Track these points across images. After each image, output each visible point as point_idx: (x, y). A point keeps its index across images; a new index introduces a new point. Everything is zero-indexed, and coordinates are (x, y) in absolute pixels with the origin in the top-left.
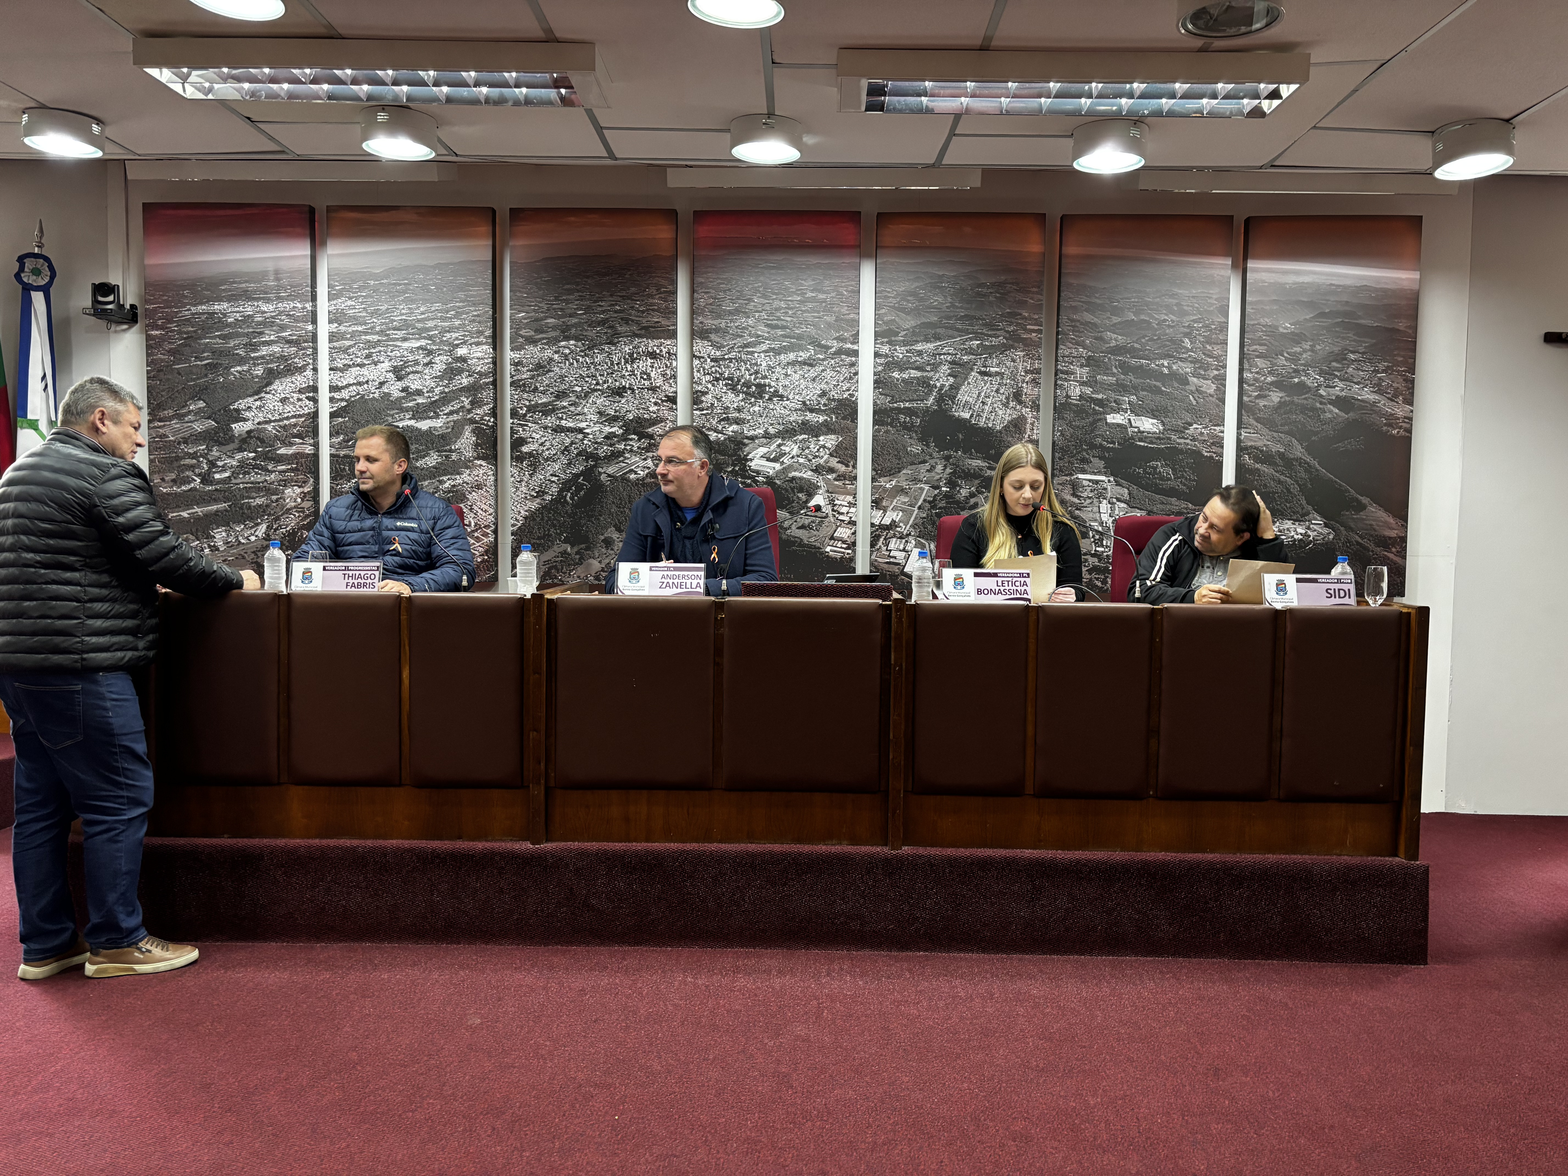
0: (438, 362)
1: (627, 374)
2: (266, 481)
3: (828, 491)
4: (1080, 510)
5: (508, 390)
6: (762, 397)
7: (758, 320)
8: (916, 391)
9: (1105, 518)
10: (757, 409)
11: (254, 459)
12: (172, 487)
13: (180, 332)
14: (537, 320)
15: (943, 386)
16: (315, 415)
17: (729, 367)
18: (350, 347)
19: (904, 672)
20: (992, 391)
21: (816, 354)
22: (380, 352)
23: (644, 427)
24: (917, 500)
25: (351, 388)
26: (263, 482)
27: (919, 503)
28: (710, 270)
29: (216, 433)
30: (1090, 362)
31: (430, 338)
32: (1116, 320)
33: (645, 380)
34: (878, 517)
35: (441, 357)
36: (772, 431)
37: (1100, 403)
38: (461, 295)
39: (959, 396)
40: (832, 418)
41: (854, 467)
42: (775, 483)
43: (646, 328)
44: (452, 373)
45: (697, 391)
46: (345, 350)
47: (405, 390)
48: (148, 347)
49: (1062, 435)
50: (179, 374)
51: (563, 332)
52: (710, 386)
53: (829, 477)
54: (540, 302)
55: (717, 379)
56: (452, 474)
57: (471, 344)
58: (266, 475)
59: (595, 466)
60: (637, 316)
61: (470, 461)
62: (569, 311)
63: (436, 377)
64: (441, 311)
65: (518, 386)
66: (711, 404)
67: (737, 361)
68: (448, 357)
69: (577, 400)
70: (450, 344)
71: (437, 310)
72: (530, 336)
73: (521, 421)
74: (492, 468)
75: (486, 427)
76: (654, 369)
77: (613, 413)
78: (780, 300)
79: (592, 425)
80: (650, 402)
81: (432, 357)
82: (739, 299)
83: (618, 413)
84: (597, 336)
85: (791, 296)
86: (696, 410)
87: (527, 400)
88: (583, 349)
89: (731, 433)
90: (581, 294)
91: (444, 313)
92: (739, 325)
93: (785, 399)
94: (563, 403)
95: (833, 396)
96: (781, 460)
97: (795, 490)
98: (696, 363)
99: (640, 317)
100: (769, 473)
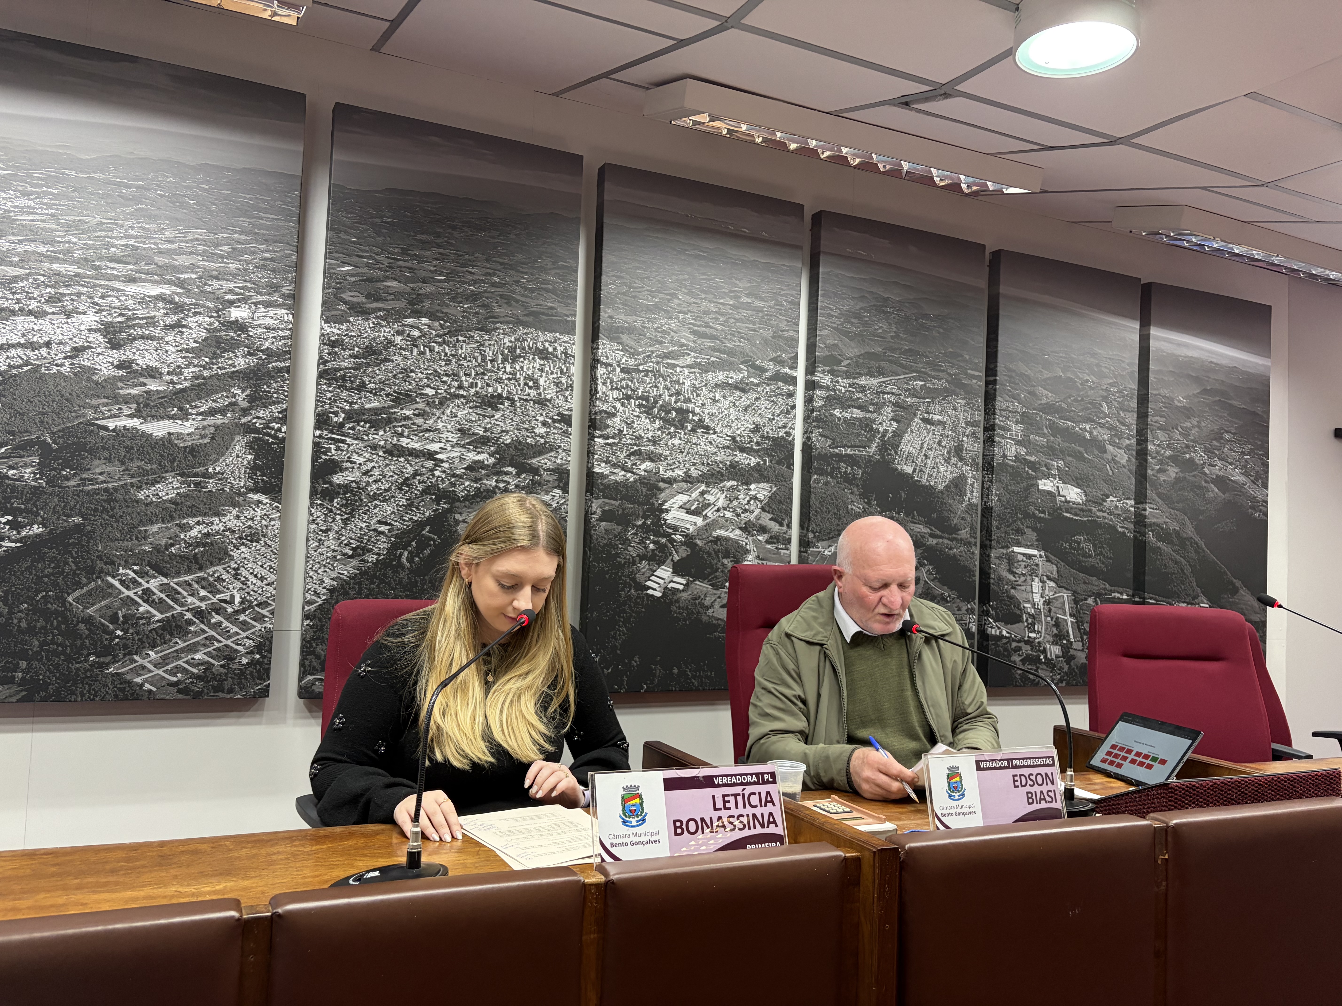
0: (192, 325)
1: (504, 377)
3: (759, 559)
4: (1013, 588)
6: (683, 427)
8: (858, 435)
9: (1037, 598)
10: (676, 441)
14: (370, 280)
15: (886, 431)
17: (643, 382)
18: (16, 279)
20: (934, 443)
21: (749, 376)
22: (79, 294)
23: (525, 456)
25: (13, 352)
30: (1025, 419)
31: (181, 284)
33: (530, 388)
35: (199, 318)
36: (694, 473)
37: (1032, 465)
38: (244, 222)
39: (902, 446)
40: (765, 461)
41: (788, 525)
42: (696, 544)
43: (534, 314)
44: (219, 348)
47: (124, 365)
49: (999, 500)
51: (411, 303)
52: (618, 405)
53: (760, 538)
54: (377, 254)
55: (628, 398)
56: (205, 515)
57: (256, 304)
59: (450, 511)
60: (523, 296)
61: (240, 494)
62: (422, 274)
63: (187, 351)
64: (203, 242)
65: (333, 379)
66: (619, 430)
67: (655, 375)
68: (212, 320)
69: (427, 409)
70: (218, 298)
71: (197, 240)
72: (358, 303)
73: (333, 433)
74: (277, 507)
75: (271, 440)
76: (544, 374)
77: (481, 433)
78: (710, 302)
79: (449, 448)
80: (537, 420)
81: (182, 315)
82: (659, 292)
83: (489, 434)
84: (463, 317)
85: (722, 298)
86: (599, 437)
87: (346, 401)
88: (441, 332)
89: (643, 473)
90: (442, 251)
91: (210, 247)
92: (659, 328)
93: (711, 432)
94: (404, 411)
95: (768, 433)
96: (704, 513)
97: (720, 556)
98: (602, 372)
99: (527, 297)
100: (688, 529)
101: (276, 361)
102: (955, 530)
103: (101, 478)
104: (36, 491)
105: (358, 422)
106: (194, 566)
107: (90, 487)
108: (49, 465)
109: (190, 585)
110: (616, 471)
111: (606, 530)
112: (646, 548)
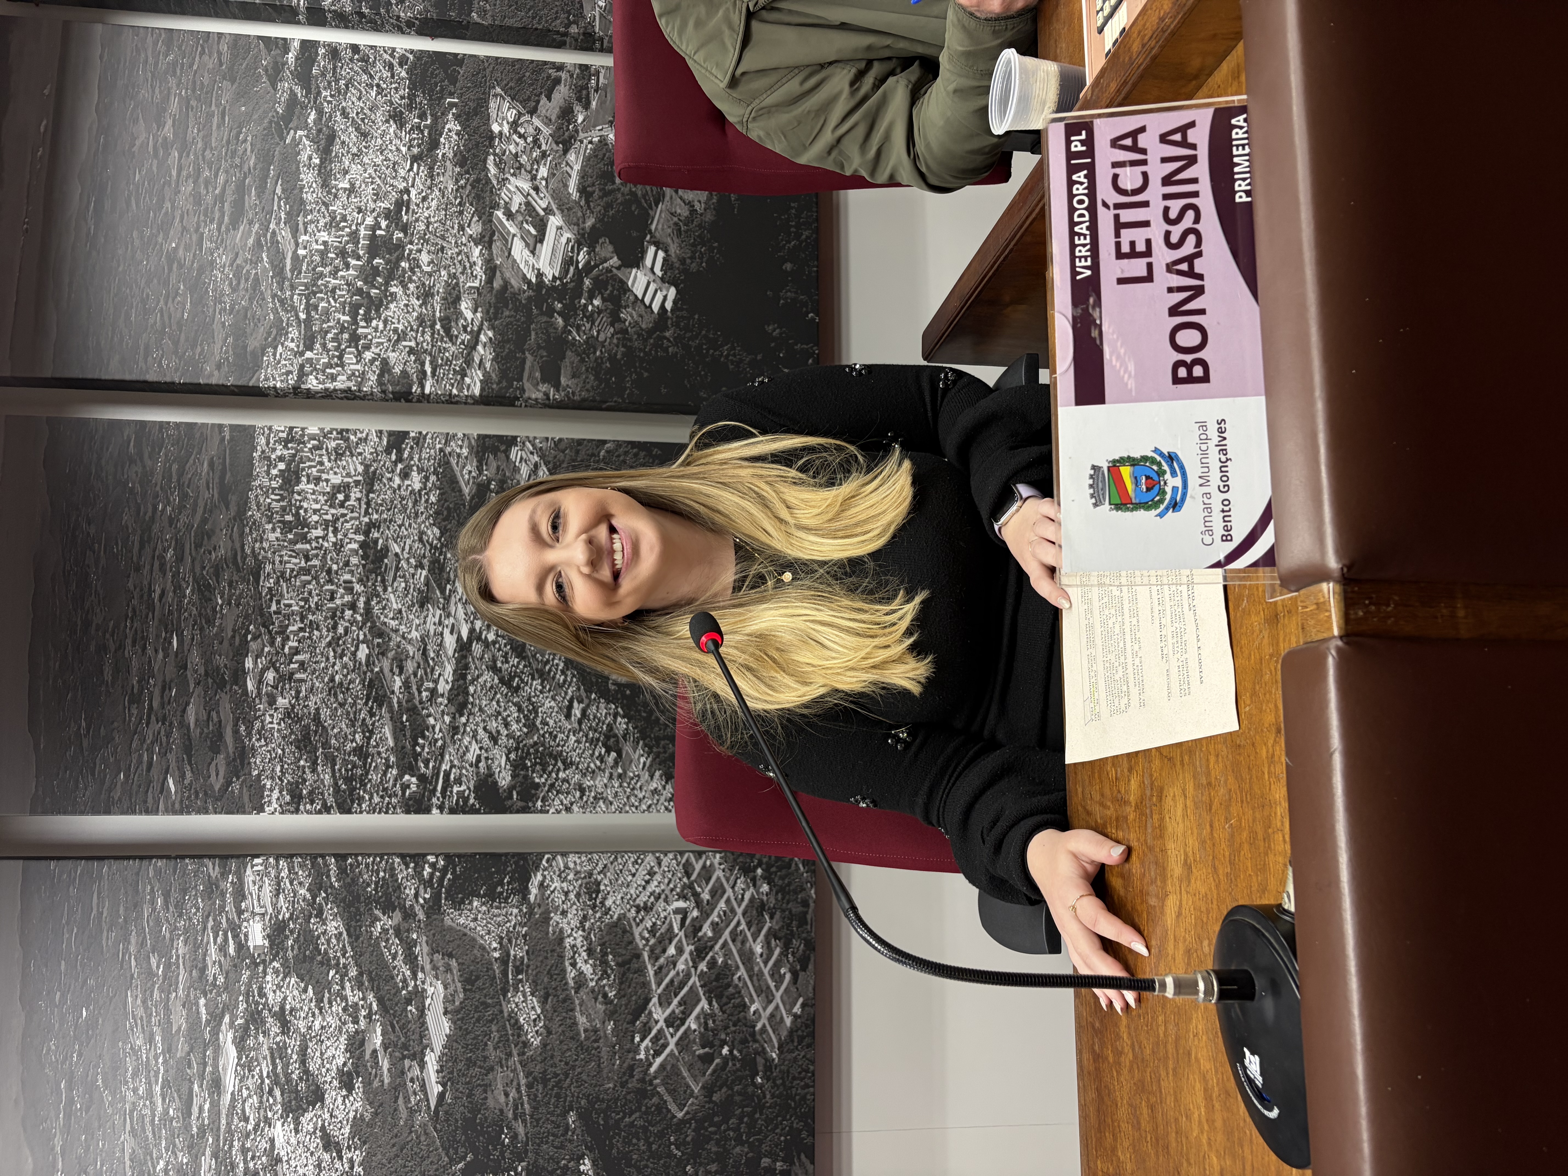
0: (279, 996)
1: (332, 538)
5: (361, 821)
6: (400, 246)
7: (220, 243)
10: (424, 258)
14: (188, 748)
17: (327, 312)
21: (306, 126)
22: (244, 1151)
23: (459, 504)
31: (216, 1019)
33: (347, 498)
35: (268, 989)
36: (475, 229)
38: (108, 938)
40: (452, 105)
42: (593, 227)
43: (224, 492)
44: (312, 959)
47: (346, 1082)
51: (221, 685)
52: (368, 355)
53: (580, 119)
54: (143, 739)
55: (355, 339)
56: (562, 957)
57: (240, 912)
60: (194, 510)
61: (531, 913)
62: (171, 671)
63: (320, 1000)
64: (148, 992)
65: (351, 794)
66: (409, 353)
67: (315, 293)
68: (270, 971)
69: (391, 655)
70: (235, 966)
71: (144, 1002)
72: (228, 764)
73: (435, 789)
74: (548, 861)
75: (449, 876)
76: (324, 476)
77: (424, 573)
78: (177, 193)
79: (452, 620)
80: (399, 487)
81: (266, 1012)
82: (166, 283)
83: (425, 562)
84: (238, 605)
85: (169, 171)
86: (423, 387)
87: (385, 774)
88: (266, 638)
89: (479, 315)
90: (129, 641)
91: (154, 983)
92: (231, 284)
93: (405, 197)
94: (396, 689)
95: (402, 98)
96: (542, 213)
97: (609, 187)
98: (315, 382)
99: (195, 505)
100: (569, 240)
101: (328, 877)
103: (513, 1094)
105: (416, 756)
106: (635, 965)
107: (526, 1106)
108: (497, 1161)
109: (660, 968)
110: (477, 360)
111: (574, 376)
112: (600, 312)
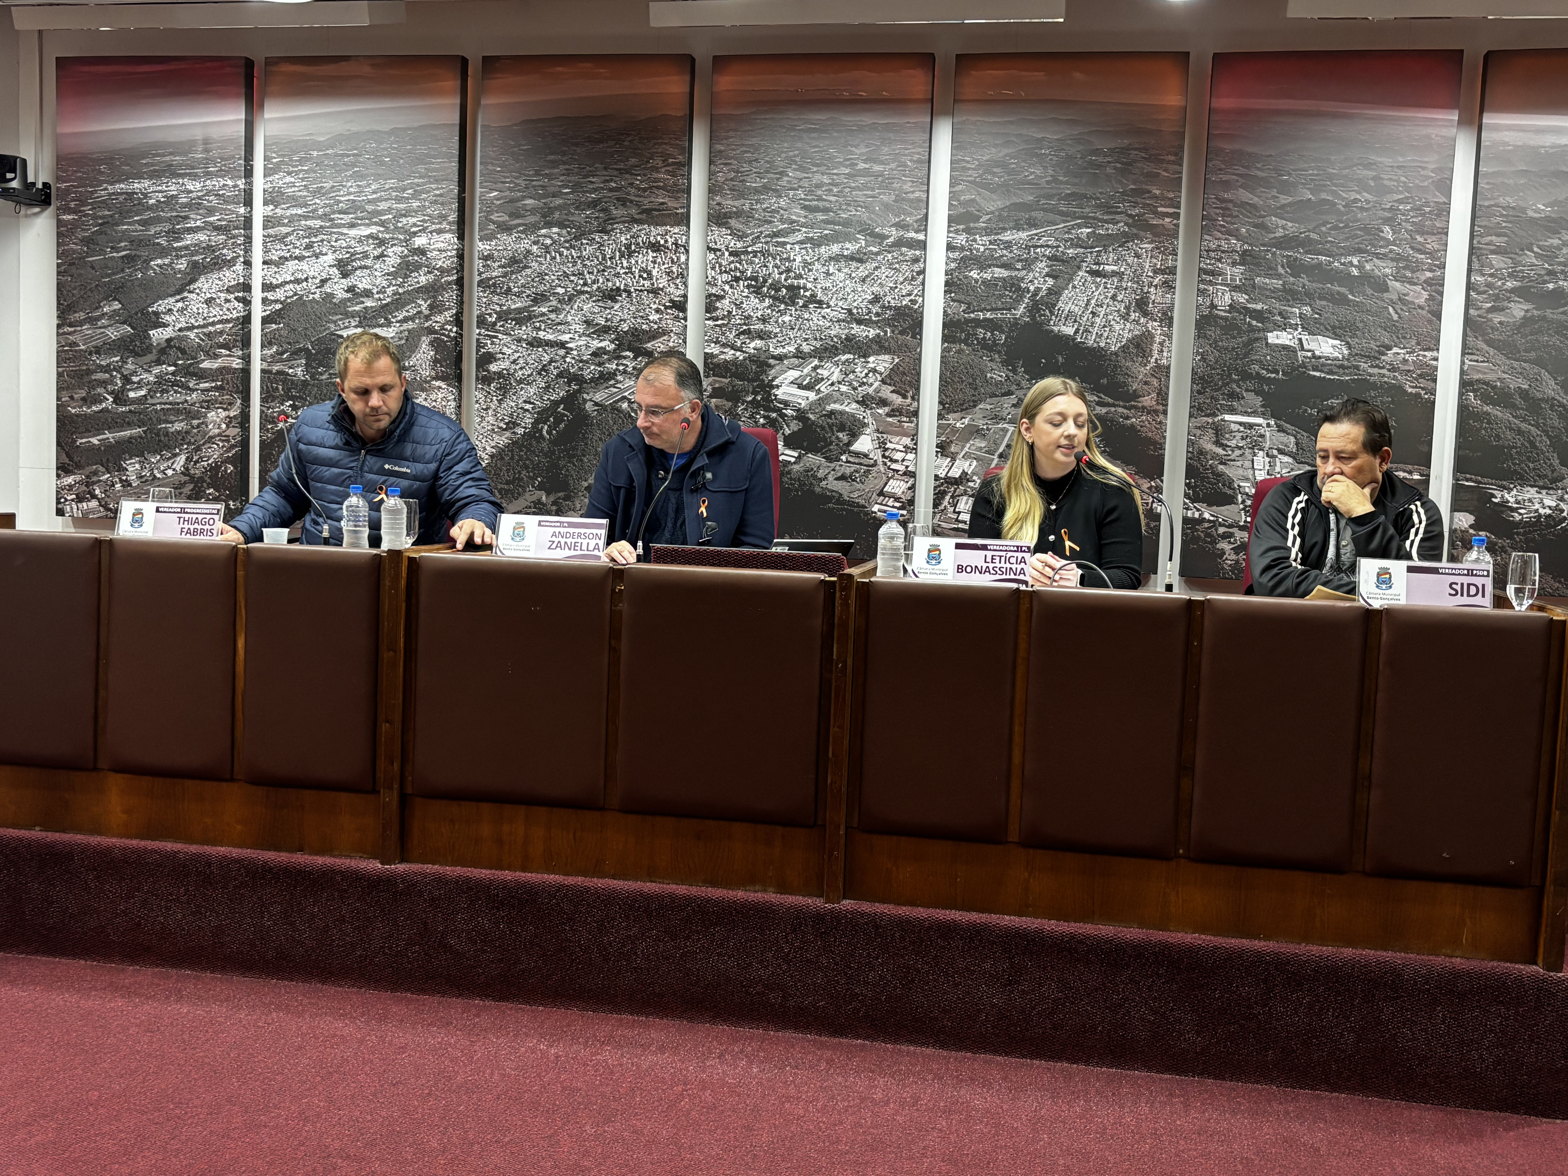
0: (391, 254)
1: (622, 271)
2: (186, 401)
3: (877, 431)
4: (1225, 464)
5: (477, 292)
6: (794, 304)
7: (793, 200)
8: (1001, 296)
9: (1260, 476)
10: (787, 318)
11: (173, 374)
12: (81, 407)
13: (95, 217)
14: (512, 201)
15: (1038, 290)
16: (247, 320)
17: (752, 263)
18: (288, 234)
19: (849, 670)
20: (1106, 297)
21: (867, 246)
22: (322, 241)
23: (641, 341)
24: (997, 445)
25: (287, 287)
26: (182, 403)
27: (1001, 450)
28: (731, 134)
29: (132, 341)
30: (1246, 258)
31: (382, 224)
32: (1284, 199)
33: (644, 279)
34: (943, 467)
35: (394, 248)
36: (806, 348)
37: (1258, 315)
38: (421, 168)
39: (1060, 304)
40: (886, 332)
41: (916, 397)
42: (809, 419)
43: (648, 211)
44: (408, 270)
45: (709, 296)
46: (282, 239)
47: (351, 289)
48: (59, 235)
49: (1203, 359)
50: (93, 268)
51: (544, 216)
52: (727, 287)
53: (880, 411)
54: (516, 178)
55: (737, 279)
57: (431, 232)
58: (186, 394)
59: (579, 391)
60: (637, 196)
61: (426, 382)
62: (551, 189)
63: (388, 274)
64: (396, 189)
65: (487, 286)
66: (728, 311)
67: (764, 255)
68: (403, 249)
69: (559, 306)
70: (406, 232)
71: (391, 188)
72: (504, 222)
73: (489, 331)
75: (446, 339)
76: (656, 266)
77: (603, 323)
78: (823, 174)
79: (577, 338)
80: (651, 308)
81: (384, 248)
82: (768, 172)
83: (609, 323)
84: (586, 222)
85: (836, 168)
87: (497, 304)
88: (568, 238)
89: (752, 351)
90: (567, 167)
91: (400, 192)
92: (768, 208)
93: (825, 306)
94: (541, 309)
95: (889, 302)
96: (817, 388)
97: (835, 429)
98: (710, 258)
99: (640, 196)
100: (800, 404)
101: (447, 276)
102: (1136, 396)
104: (305, 383)
108: (311, 366)
110: (725, 350)
111: (716, 406)
112: (756, 422)
